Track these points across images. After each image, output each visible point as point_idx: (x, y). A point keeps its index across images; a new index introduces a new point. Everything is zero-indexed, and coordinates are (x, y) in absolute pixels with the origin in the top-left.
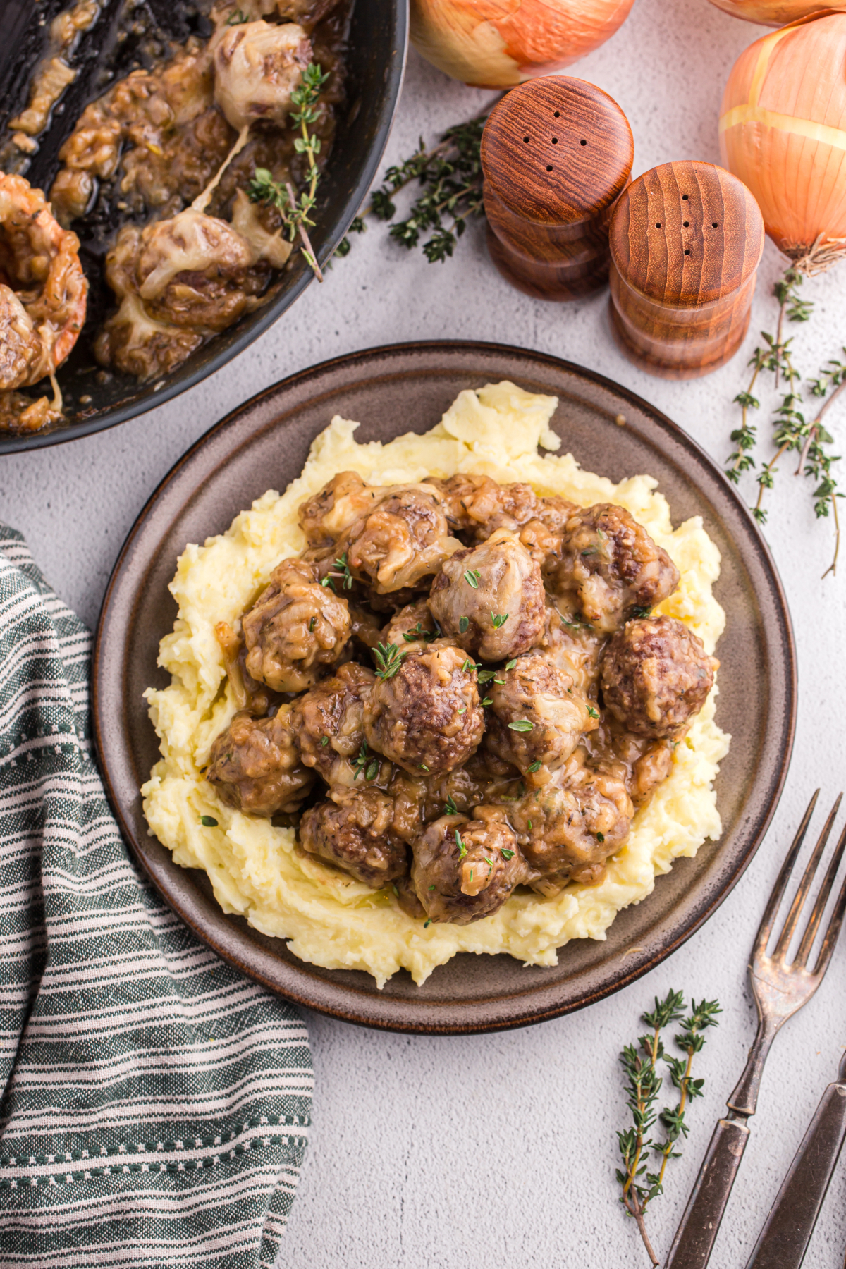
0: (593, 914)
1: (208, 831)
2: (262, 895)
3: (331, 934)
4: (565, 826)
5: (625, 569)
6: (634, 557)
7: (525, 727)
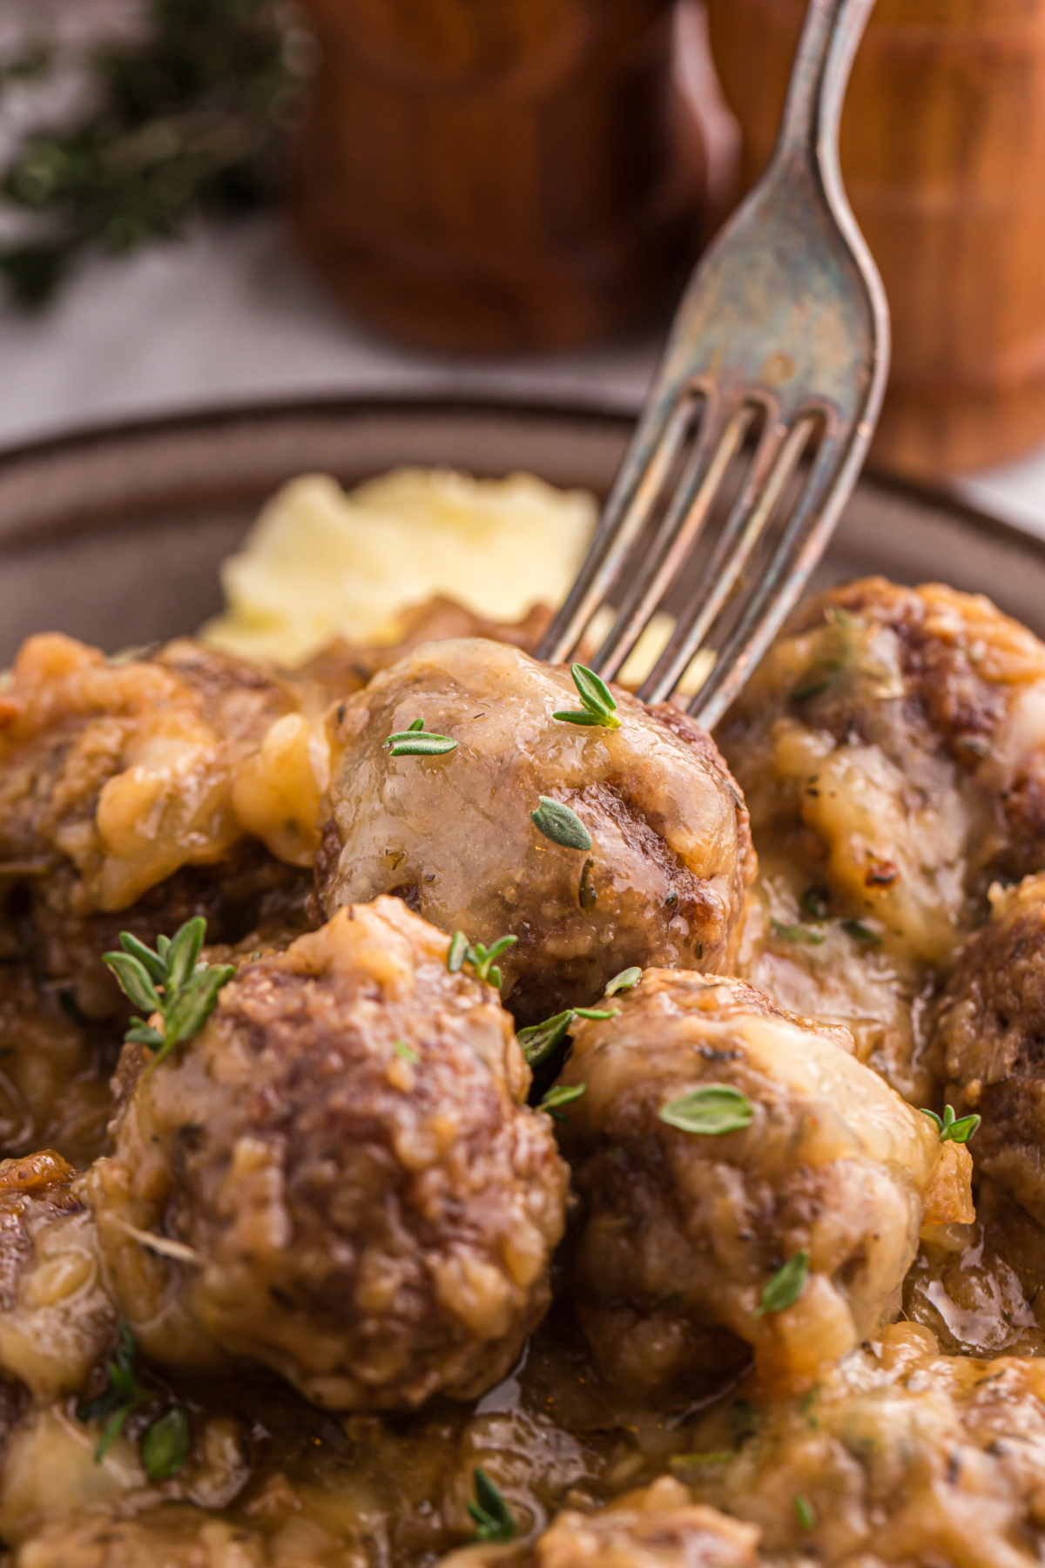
5: (952, 708)
6: (974, 664)
7: (724, 1119)
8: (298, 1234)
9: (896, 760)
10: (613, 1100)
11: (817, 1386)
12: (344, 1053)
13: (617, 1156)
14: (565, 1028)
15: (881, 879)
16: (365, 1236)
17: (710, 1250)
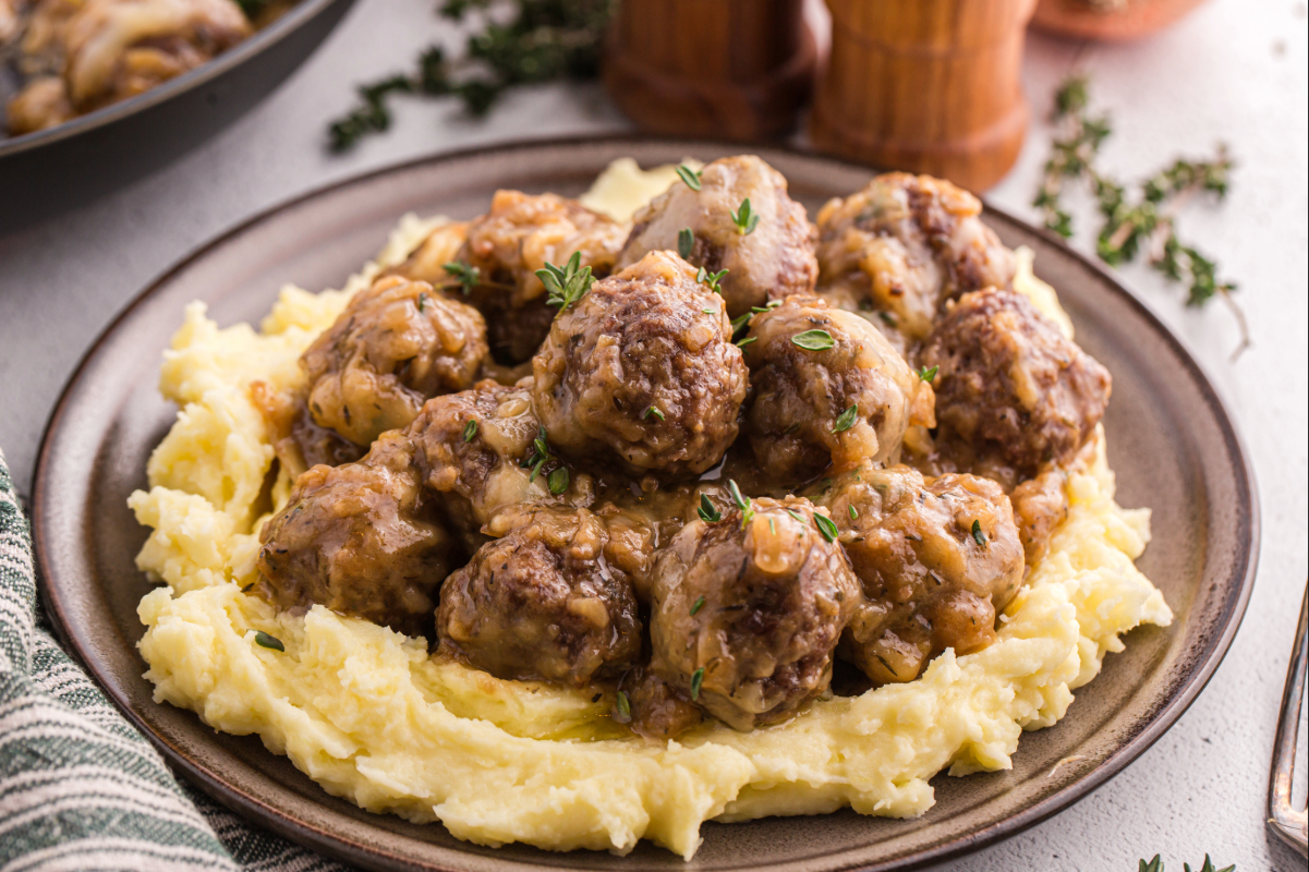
0: (984, 694)
1: (269, 655)
2: (382, 711)
3: (514, 773)
4: (917, 505)
5: (931, 222)
6: (943, 206)
7: (820, 344)
8: (627, 374)
9: (905, 244)
10: (769, 343)
11: (860, 466)
12: (649, 301)
13: (771, 367)
14: (748, 321)
15: (896, 292)
16: (656, 377)
17: (813, 403)
